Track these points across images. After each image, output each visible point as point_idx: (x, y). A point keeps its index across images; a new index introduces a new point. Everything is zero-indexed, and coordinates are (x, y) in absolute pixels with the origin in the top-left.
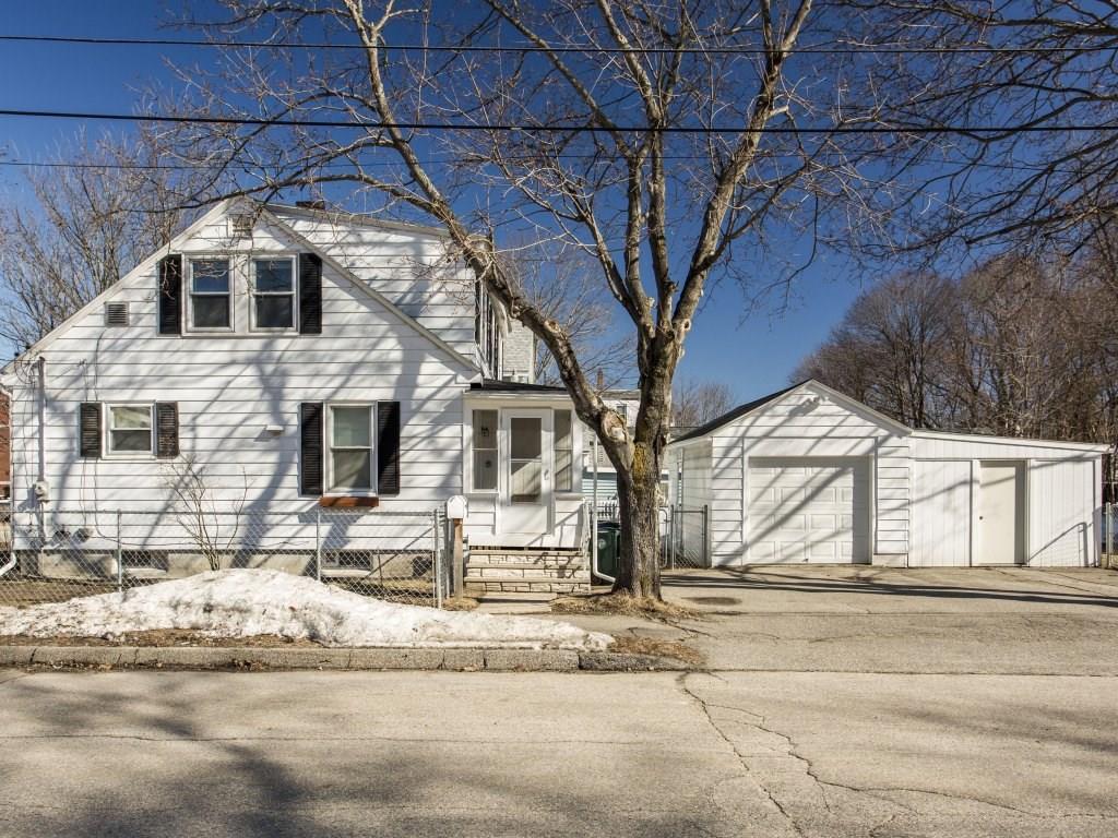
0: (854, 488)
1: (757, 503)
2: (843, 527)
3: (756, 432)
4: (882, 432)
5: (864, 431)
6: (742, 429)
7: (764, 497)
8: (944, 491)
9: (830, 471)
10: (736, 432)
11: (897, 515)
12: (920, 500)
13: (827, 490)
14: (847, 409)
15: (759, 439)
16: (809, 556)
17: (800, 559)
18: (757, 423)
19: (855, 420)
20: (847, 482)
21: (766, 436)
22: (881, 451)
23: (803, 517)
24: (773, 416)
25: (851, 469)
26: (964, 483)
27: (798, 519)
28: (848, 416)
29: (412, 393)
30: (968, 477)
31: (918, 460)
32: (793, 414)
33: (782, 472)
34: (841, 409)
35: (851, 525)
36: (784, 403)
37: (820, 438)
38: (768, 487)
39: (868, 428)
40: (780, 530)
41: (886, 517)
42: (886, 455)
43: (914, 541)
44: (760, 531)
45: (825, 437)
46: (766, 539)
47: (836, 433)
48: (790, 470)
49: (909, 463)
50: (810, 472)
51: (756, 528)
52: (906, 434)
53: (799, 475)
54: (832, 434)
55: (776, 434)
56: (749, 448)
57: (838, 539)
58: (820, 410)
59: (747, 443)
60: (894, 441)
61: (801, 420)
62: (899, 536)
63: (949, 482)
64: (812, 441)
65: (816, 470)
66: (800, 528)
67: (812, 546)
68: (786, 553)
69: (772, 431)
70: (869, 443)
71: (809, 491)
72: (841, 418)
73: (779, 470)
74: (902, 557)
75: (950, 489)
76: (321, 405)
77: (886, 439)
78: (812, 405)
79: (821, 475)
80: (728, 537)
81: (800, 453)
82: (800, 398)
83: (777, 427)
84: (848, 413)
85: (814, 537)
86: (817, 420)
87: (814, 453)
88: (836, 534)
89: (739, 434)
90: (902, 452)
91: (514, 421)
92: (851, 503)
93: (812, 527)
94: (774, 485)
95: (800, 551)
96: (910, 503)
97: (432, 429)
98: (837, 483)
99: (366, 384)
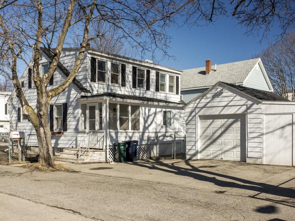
0: (241, 128)
1: (204, 134)
2: (236, 145)
3: (200, 105)
4: (250, 103)
5: (242, 103)
6: (196, 104)
7: (206, 132)
8: (279, 128)
9: (231, 120)
10: (194, 106)
11: (256, 140)
12: (267, 133)
13: (230, 128)
14: (234, 93)
15: (202, 108)
16: (223, 157)
17: (219, 158)
18: (201, 102)
19: (238, 98)
20: (238, 125)
21: (204, 107)
22: (249, 111)
23: (220, 140)
24: (207, 98)
25: (240, 119)
26: (289, 124)
27: (219, 141)
28: (235, 96)
29: (69, 100)
30: (291, 122)
31: (266, 114)
32: (214, 97)
33: (213, 122)
34: (232, 93)
35: (239, 144)
36: (210, 92)
37: (225, 107)
38: (208, 128)
39: (243, 101)
40: (212, 146)
41: (252, 141)
42: (251, 113)
43: (265, 152)
44: (205, 145)
45: (226, 106)
46: (207, 149)
47: (231, 104)
48: (216, 120)
49: (261, 116)
50: (223, 121)
51: (204, 144)
52: (260, 103)
53: (219, 122)
54: (230, 104)
55: (208, 106)
56: (198, 112)
57: (235, 150)
58: (224, 94)
59: (197, 110)
60: (255, 106)
61: (217, 99)
62: (258, 150)
63: (282, 124)
64: (222, 108)
65: (226, 120)
66: (220, 145)
67: (224, 153)
68: (214, 155)
69: (206, 105)
70: (244, 108)
71: (223, 129)
72: (232, 98)
73: (211, 121)
74: (259, 160)
75: (283, 127)
76: (53, 105)
77: (252, 105)
78: (221, 93)
79: (228, 122)
80: (192, 147)
81: (217, 113)
82: (217, 90)
83: (208, 103)
84: (235, 95)
85: (225, 149)
86: (222, 99)
87: (222, 113)
88: (234, 147)
89: (195, 107)
90: (258, 111)
91: (90, 107)
92: (240, 134)
93: (224, 145)
94: (210, 127)
95: (219, 154)
96: (262, 134)
97: (73, 111)
98: (234, 126)
99: (61, 98)
